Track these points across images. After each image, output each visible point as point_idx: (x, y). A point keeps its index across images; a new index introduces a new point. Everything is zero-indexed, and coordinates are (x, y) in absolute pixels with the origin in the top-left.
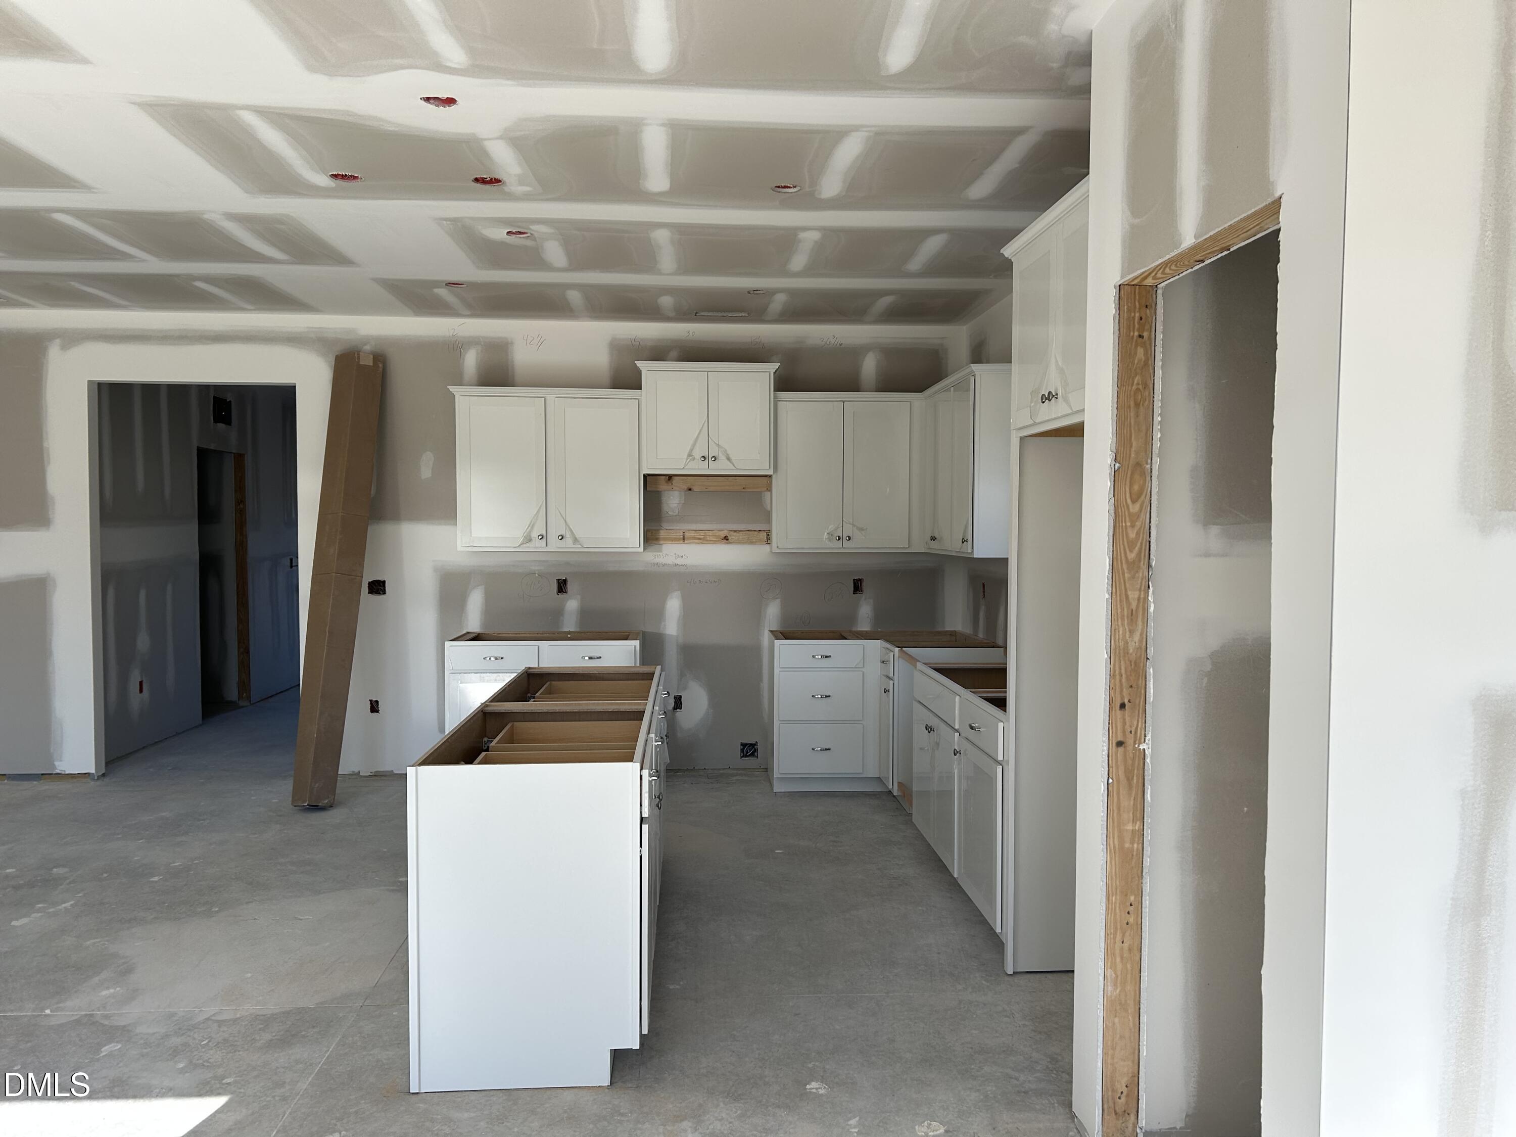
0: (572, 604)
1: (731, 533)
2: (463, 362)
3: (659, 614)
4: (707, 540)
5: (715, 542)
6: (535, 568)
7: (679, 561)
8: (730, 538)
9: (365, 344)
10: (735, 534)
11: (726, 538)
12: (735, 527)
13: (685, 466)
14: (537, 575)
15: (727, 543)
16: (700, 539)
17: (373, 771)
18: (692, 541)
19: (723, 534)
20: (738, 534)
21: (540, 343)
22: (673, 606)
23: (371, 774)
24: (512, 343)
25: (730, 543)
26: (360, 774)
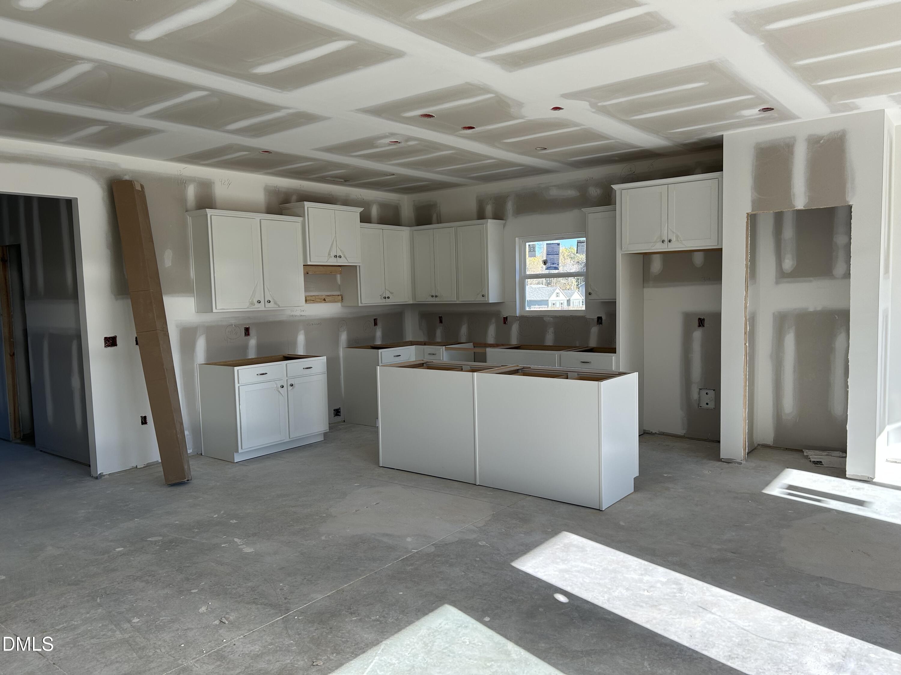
0: (253, 342)
1: (327, 297)
2: (187, 192)
3: (294, 344)
4: (317, 301)
5: (320, 302)
6: (233, 322)
7: (303, 314)
8: (326, 300)
9: (126, 175)
10: (328, 297)
11: (324, 300)
12: (329, 293)
13: (328, 261)
14: (234, 326)
15: (325, 303)
16: (313, 300)
17: (146, 463)
18: (310, 302)
19: (324, 297)
20: (329, 298)
21: (228, 185)
22: (301, 339)
23: (144, 466)
24: (214, 183)
25: (327, 302)
26: (138, 467)
